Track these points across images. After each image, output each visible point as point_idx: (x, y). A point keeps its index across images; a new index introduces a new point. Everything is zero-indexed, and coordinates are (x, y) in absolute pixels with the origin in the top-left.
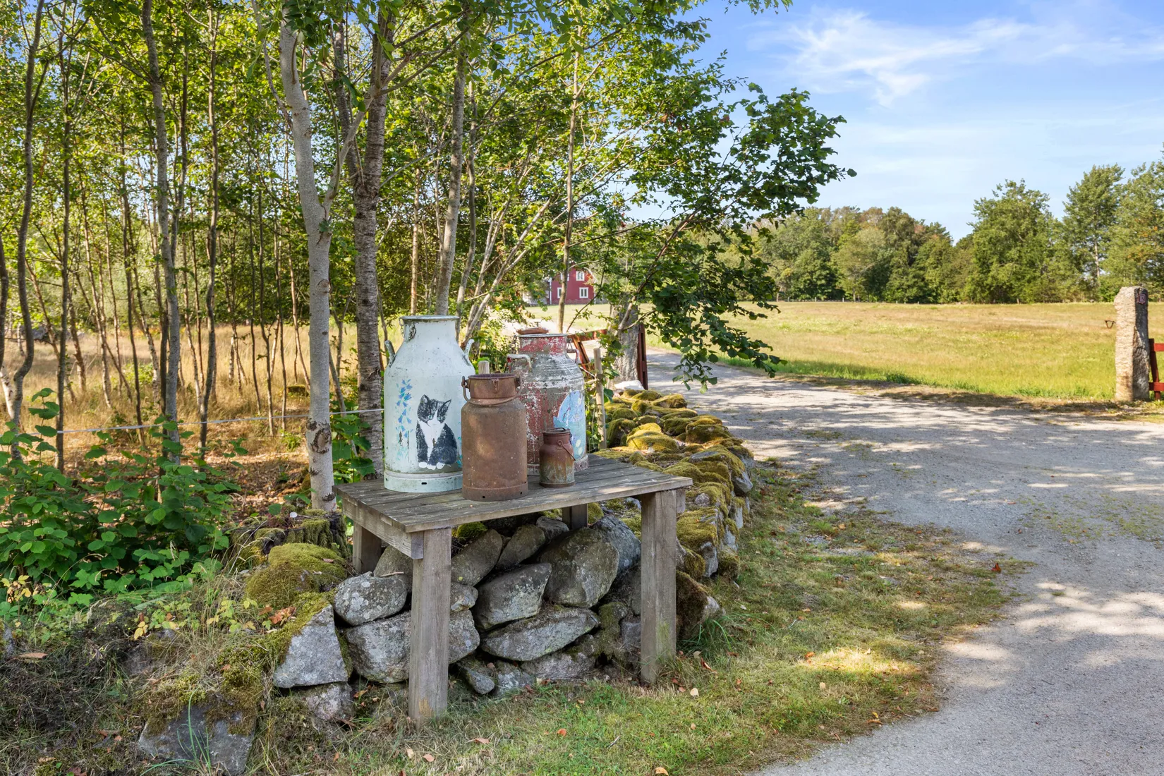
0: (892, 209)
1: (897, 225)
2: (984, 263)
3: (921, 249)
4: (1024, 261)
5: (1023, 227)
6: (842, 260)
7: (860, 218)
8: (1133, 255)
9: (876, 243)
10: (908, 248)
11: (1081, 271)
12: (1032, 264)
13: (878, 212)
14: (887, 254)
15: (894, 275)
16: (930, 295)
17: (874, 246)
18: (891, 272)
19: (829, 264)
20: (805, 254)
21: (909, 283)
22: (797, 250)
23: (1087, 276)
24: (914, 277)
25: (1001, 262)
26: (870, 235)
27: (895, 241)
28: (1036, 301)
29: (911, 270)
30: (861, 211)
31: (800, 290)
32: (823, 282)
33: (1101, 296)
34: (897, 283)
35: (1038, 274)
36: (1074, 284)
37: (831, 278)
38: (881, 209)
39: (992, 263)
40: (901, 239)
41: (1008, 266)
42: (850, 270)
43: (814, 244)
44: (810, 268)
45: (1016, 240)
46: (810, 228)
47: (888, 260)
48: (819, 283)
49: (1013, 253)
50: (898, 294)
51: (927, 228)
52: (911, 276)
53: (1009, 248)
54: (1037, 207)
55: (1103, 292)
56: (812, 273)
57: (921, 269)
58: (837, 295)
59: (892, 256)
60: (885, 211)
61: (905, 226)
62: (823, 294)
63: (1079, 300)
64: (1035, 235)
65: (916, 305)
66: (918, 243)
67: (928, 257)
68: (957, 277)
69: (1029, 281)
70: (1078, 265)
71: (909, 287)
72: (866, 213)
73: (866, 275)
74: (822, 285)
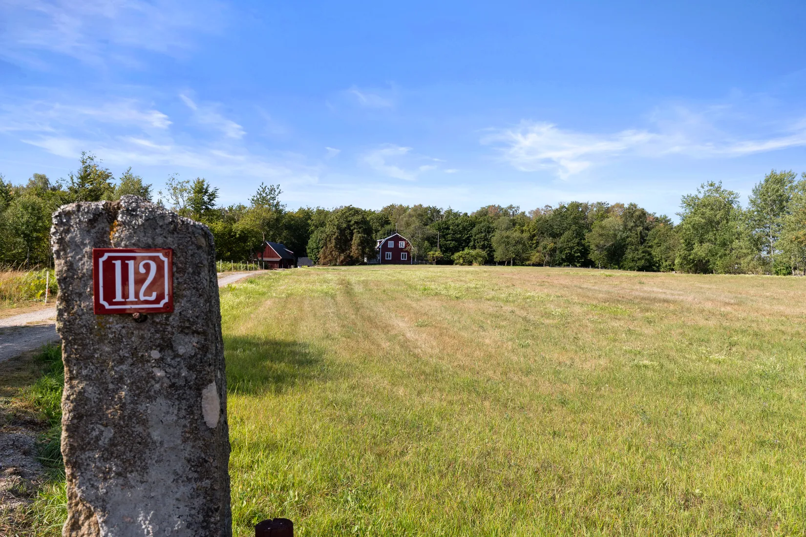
0: (631, 205)
1: (634, 215)
2: (689, 243)
3: (651, 232)
4: (718, 242)
5: (718, 217)
6: (592, 239)
7: (608, 210)
8: (797, 238)
9: (617, 228)
10: (641, 232)
11: (760, 250)
12: (724, 244)
13: (621, 206)
14: (624, 235)
15: (628, 251)
16: (654, 265)
17: (615, 230)
18: (627, 249)
19: (583, 242)
20: (567, 234)
21: (639, 257)
22: (562, 231)
23: (764, 254)
24: (643, 252)
25: (701, 242)
26: (614, 222)
27: (632, 227)
28: (726, 273)
29: (641, 248)
30: (609, 206)
31: (562, 259)
32: (579, 254)
33: (774, 270)
34: (630, 256)
35: (727, 252)
36: (752, 260)
37: (585, 251)
38: (623, 204)
39: (694, 244)
40: (636, 226)
41: (706, 245)
42: (597, 246)
43: (574, 227)
44: (571, 244)
45: (712, 227)
46: (572, 217)
47: (624, 240)
48: (576, 255)
49: (710, 236)
50: (631, 264)
51: (657, 218)
52: (641, 251)
53: (707, 232)
54: (731, 202)
55: (775, 266)
56: (571, 248)
57: (650, 247)
58: (588, 264)
59: (627, 237)
60: (626, 206)
61: (640, 217)
62: (578, 262)
63: (757, 273)
64: (727, 223)
65: (644, 273)
66: (648, 229)
67: (655, 239)
68: (671, 253)
69: (721, 257)
70: (756, 245)
71: (639, 259)
72: (613, 207)
73: (608, 250)
74: (578, 256)
